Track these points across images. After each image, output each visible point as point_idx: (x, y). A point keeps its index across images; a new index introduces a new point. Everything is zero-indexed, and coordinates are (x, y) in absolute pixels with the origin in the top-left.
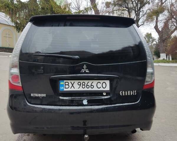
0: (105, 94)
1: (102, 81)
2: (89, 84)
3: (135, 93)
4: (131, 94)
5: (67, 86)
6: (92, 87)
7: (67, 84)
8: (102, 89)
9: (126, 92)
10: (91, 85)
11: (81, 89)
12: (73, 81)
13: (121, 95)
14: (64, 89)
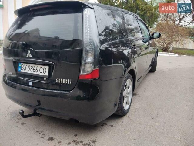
0: (45, 79)
1: (43, 67)
2: (35, 68)
3: (69, 82)
4: (66, 83)
5: (22, 68)
6: (37, 71)
7: (22, 66)
8: (42, 74)
9: (61, 80)
10: (36, 70)
11: (30, 72)
12: (26, 64)
13: (57, 82)
14: (20, 70)
